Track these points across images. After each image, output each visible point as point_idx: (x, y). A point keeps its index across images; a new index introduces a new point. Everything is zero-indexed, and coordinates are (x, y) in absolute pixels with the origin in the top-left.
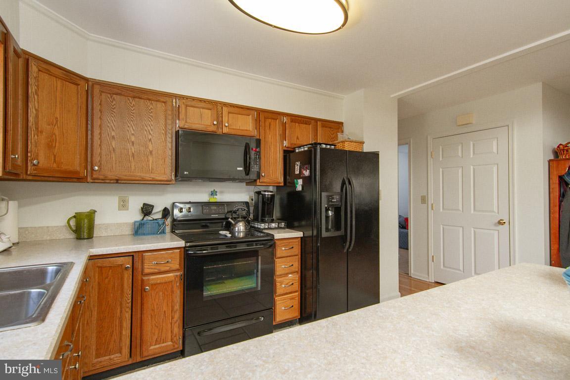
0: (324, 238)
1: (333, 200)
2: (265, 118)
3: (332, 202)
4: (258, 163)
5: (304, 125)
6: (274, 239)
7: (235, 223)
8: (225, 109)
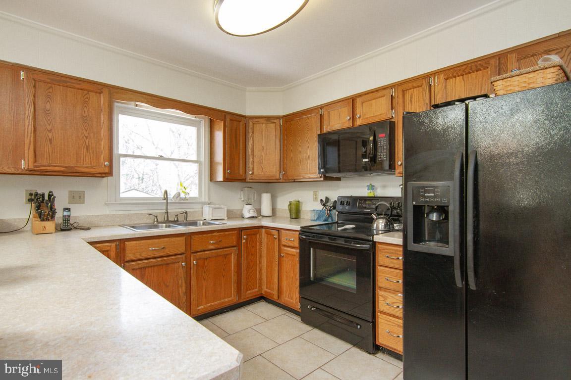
0: (410, 251)
1: (426, 195)
2: (403, 91)
3: (424, 197)
4: (385, 151)
5: (474, 75)
6: (372, 241)
7: (376, 219)
8: (358, 101)
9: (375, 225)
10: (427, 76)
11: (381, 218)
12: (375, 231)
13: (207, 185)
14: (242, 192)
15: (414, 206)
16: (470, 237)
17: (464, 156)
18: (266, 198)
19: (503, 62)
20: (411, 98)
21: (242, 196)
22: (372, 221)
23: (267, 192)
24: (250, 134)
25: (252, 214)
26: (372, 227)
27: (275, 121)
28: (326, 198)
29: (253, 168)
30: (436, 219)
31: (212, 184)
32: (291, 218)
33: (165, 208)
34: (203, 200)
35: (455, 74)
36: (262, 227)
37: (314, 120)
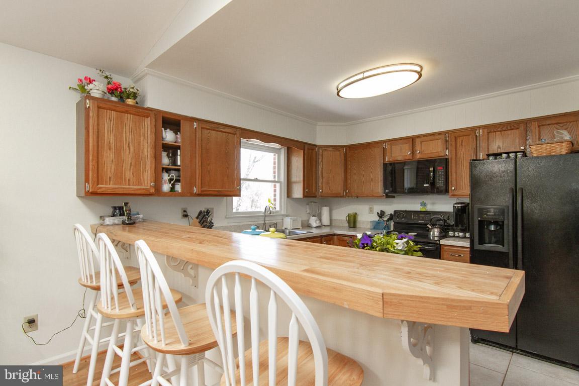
0: (476, 250)
1: (488, 214)
2: (456, 137)
3: (487, 215)
4: (443, 179)
5: (509, 132)
6: (439, 244)
7: (432, 229)
8: (418, 140)
9: (432, 233)
10: (474, 129)
11: (436, 228)
12: (432, 237)
13: (286, 200)
14: (307, 206)
15: (479, 221)
16: (519, 240)
17: (514, 190)
18: (325, 211)
19: (529, 125)
20: (462, 142)
21: (308, 210)
22: (428, 230)
23: (326, 206)
24: (320, 160)
25: (318, 224)
26: (429, 234)
27: (340, 150)
28: (381, 211)
29: (322, 187)
30: (494, 228)
31: (288, 199)
32: (349, 227)
33: (263, 219)
34: (283, 213)
35: (495, 130)
36: (334, 235)
37: (378, 152)
